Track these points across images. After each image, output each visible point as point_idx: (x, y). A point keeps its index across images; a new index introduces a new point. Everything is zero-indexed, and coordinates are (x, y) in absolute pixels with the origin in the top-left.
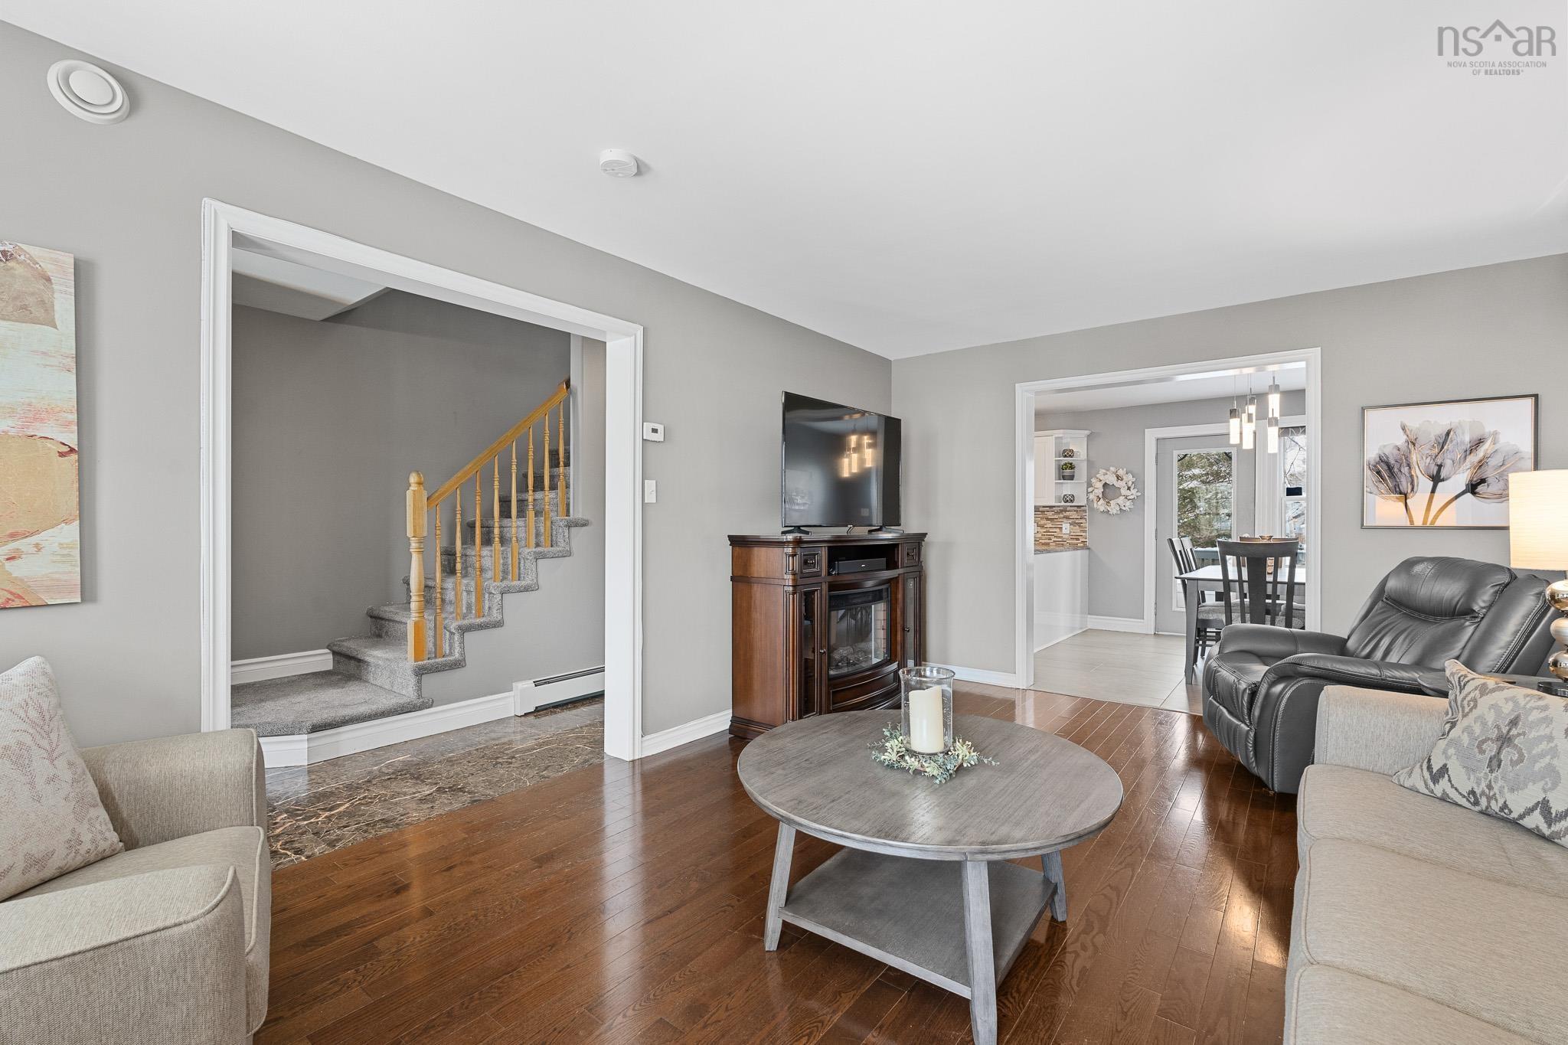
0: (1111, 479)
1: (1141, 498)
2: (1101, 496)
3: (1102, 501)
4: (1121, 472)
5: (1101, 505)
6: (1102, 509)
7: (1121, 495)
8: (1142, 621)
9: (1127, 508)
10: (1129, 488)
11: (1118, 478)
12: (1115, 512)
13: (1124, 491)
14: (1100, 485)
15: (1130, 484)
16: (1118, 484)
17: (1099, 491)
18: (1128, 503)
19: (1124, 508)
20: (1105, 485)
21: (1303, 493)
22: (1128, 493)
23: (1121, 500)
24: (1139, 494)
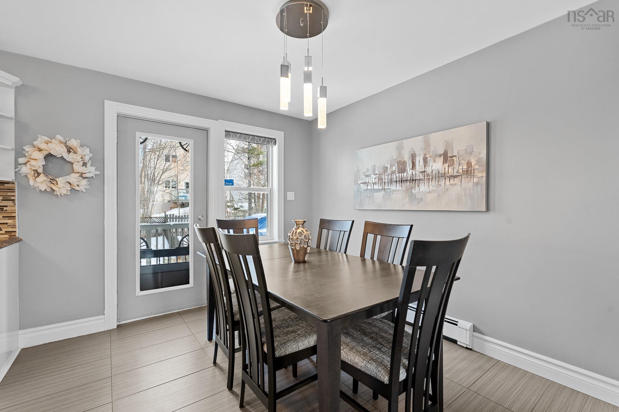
0: (59, 150)
1: (101, 177)
2: (40, 170)
3: (42, 178)
4: (73, 143)
5: (42, 183)
6: (43, 187)
7: (73, 171)
8: (102, 317)
9: (82, 188)
10: (85, 164)
11: (69, 150)
12: (65, 192)
13: (78, 167)
14: (40, 156)
15: (87, 158)
16: (69, 157)
17: (39, 163)
18: (84, 182)
19: (77, 188)
20: (49, 157)
21: (232, 179)
22: (83, 169)
23: (73, 178)
24: (98, 173)
